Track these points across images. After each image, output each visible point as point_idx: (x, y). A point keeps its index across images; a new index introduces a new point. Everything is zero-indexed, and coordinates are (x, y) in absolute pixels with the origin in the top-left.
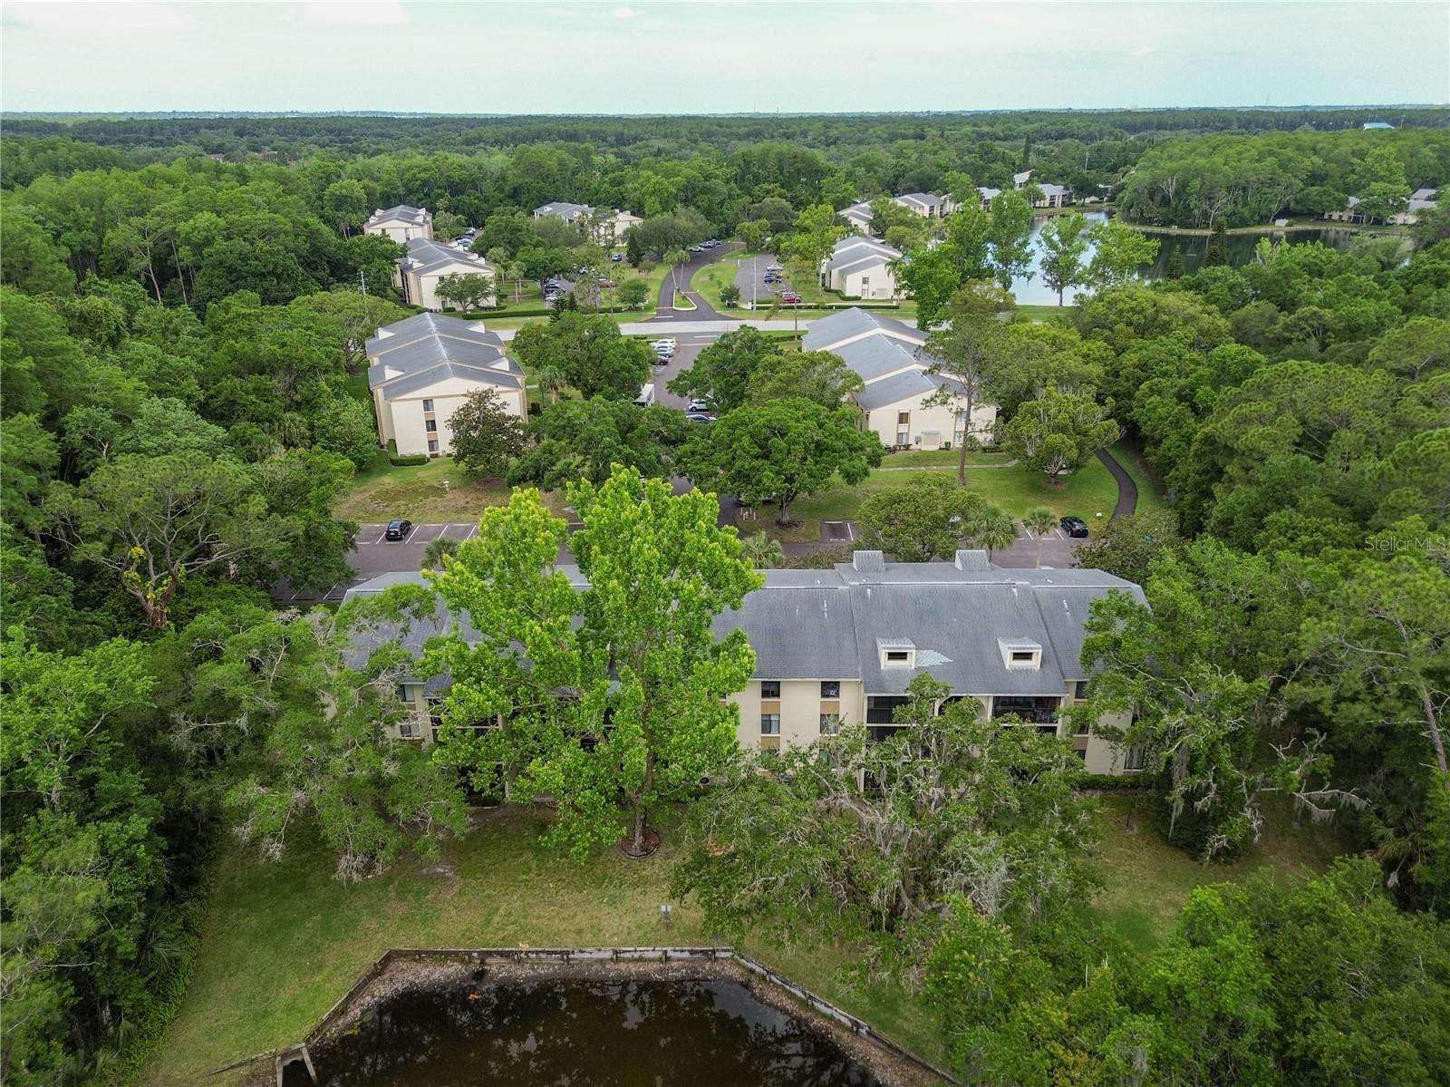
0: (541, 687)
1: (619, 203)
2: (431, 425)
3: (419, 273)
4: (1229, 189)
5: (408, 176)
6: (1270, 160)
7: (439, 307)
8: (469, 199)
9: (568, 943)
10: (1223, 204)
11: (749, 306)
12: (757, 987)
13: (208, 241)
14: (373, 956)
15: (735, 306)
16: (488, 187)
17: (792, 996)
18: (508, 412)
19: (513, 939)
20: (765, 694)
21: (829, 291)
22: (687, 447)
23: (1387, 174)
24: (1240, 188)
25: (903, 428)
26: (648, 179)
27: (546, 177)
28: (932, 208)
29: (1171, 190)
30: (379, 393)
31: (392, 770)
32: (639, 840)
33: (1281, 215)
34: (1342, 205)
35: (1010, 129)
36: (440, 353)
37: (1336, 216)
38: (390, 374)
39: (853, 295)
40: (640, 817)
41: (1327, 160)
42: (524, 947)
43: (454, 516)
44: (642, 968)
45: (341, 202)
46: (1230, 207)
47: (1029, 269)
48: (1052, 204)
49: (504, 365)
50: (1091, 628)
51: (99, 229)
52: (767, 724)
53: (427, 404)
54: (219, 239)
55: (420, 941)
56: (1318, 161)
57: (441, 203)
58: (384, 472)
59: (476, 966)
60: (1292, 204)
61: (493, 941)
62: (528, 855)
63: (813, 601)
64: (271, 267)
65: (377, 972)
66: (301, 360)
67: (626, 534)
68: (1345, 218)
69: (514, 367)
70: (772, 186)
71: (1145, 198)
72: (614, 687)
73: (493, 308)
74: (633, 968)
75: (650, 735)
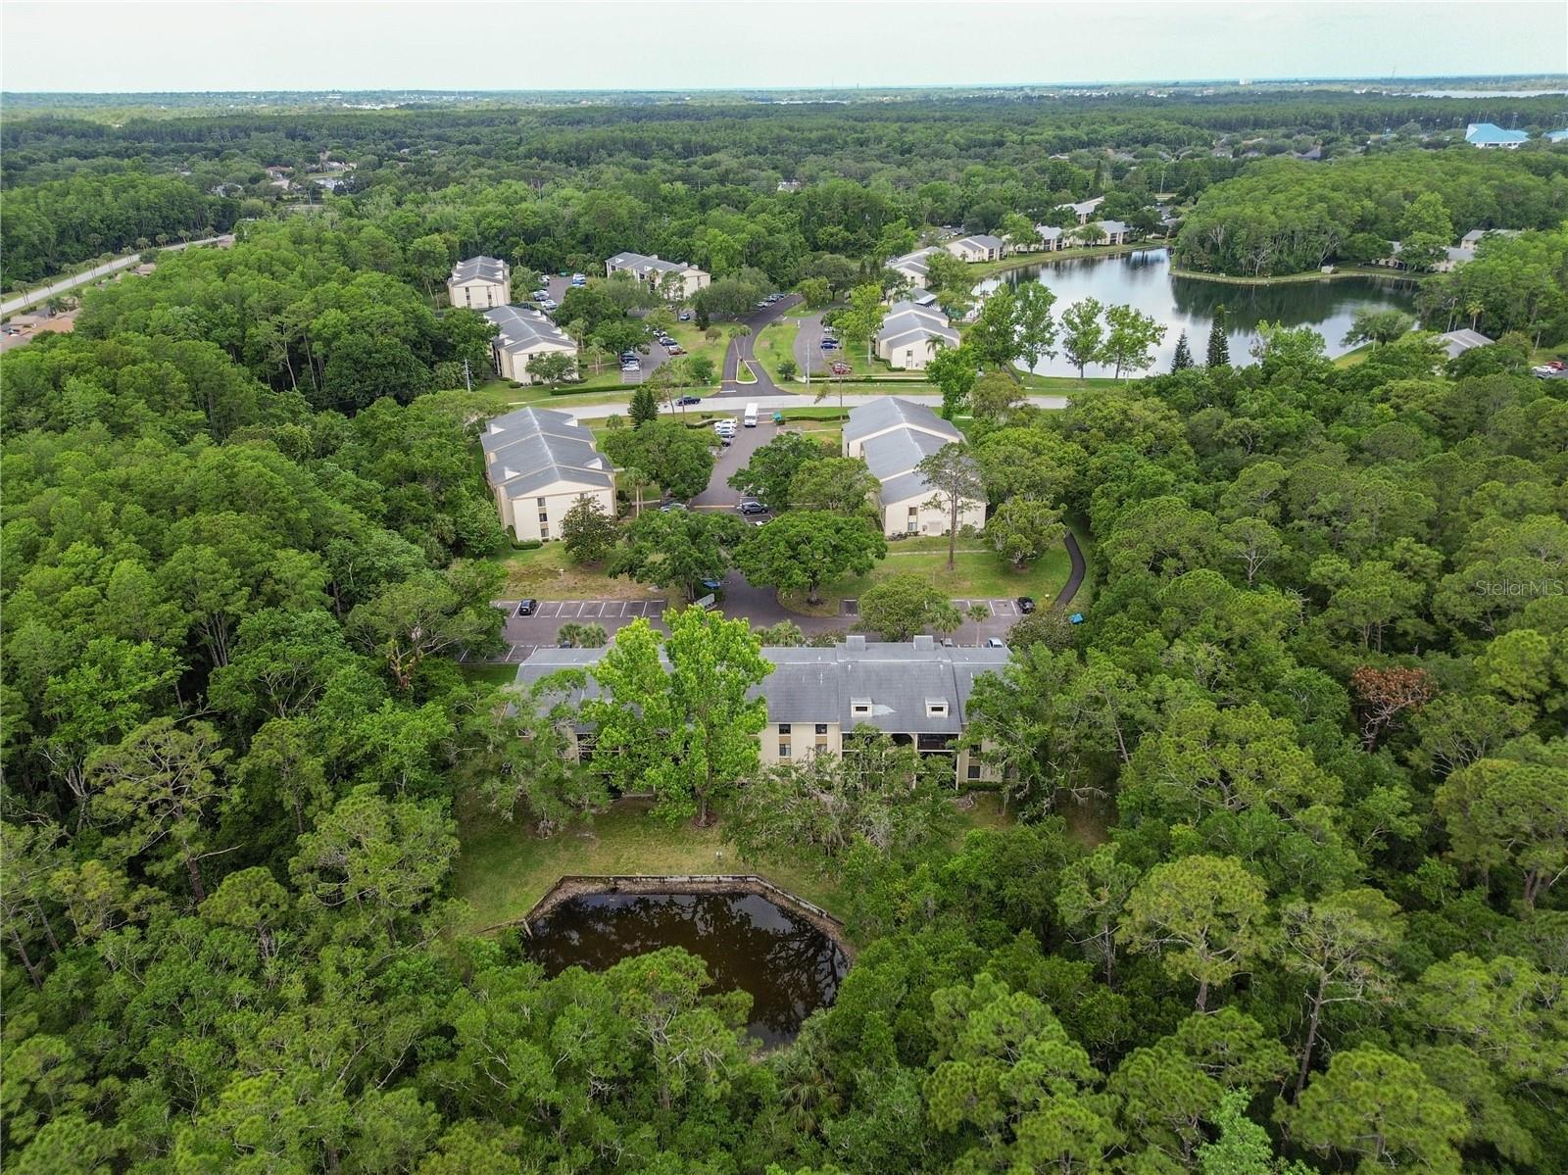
0: (649, 729)
1: (686, 256)
2: (544, 517)
3: (511, 350)
4: (1275, 239)
5: (484, 224)
6: (1320, 206)
7: (529, 381)
8: (543, 247)
9: (663, 873)
10: (1268, 253)
11: (804, 380)
12: (769, 896)
13: (336, 336)
14: (555, 879)
15: (791, 379)
16: (560, 232)
17: (788, 900)
18: (605, 513)
19: (633, 871)
20: (781, 732)
21: (877, 359)
22: (740, 547)
23: (1433, 220)
24: (1286, 238)
25: (913, 519)
26: (715, 237)
27: (617, 226)
28: (991, 252)
29: (1220, 238)
30: (502, 491)
31: (568, 774)
32: (704, 818)
33: (1328, 261)
34: (1387, 252)
35: (1095, 131)
36: (546, 455)
37: (1382, 262)
38: (509, 474)
39: (898, 366)
40: (704, 804)
41: (1378, 203)
42: (639, 875)
43: (567, 595)
44: (705, 886)
45: (424, 257)
46: (1275, 257)
47: (1052, 349)
48: (1113, 242)
49: (597, 465)
50: (974, 693)
51: (242, 325)
52: (783, 751)
53: (541, 501)
54: (345, 334)
55: (580, 871)
56: (1368, 204)
57: (517, 252)
58: (508, 556)
59: (612, 885)
60: (1339, 251)
61: (622, 872)
62: (638, 827)
63: (814, 672)
64: (390, 359)
65: (557, 888)
66: (445, 470)
67: (697, 644)
68: (1391, 264)
69: (605, 465)
70: (835, 230)
71: (1196, 245)
72: (690, 728)
73: (575, 382)
74: (700, 886)
75: (710, 756)
